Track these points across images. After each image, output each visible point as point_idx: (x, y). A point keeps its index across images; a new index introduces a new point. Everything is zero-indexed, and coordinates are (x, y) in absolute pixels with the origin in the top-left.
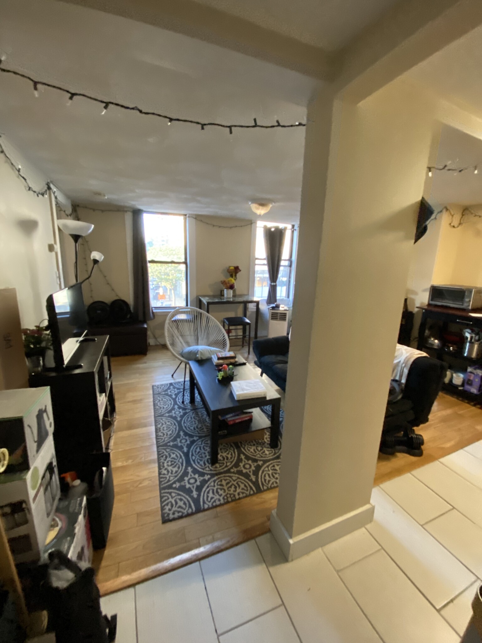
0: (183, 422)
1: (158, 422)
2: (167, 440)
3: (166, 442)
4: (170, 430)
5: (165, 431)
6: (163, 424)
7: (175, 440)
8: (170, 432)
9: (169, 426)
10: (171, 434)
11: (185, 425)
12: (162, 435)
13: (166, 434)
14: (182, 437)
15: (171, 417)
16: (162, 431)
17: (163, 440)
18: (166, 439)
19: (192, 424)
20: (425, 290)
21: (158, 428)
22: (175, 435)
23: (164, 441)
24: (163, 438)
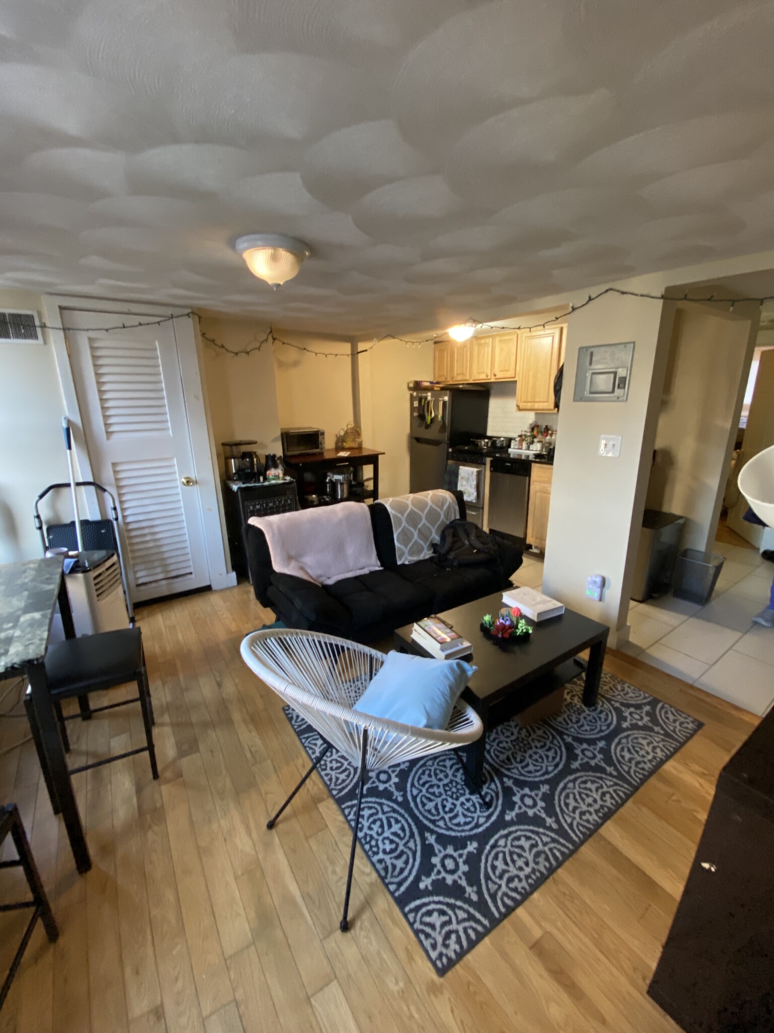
0: (547, 777)
1: (584, 826)
2: (610, 781)
3: (614, 780)
4: (586, 789)
5: (595, 796)
6: (582, 813)
7: (598, 769)
8: (589, 785)
9: (578, 797)
10: (593, 782)
11: (550, 769)
12: (608, 797)
13: (600, 791)
14: (582, 759)
15: (550, 810)
16: (600, 802)
17: (615, 787)
18: (609, 783)
19: (541, 757)
20: (275, 440)
21: (601, 815)
22: (591, 773)
23: (616, 784)
24: (611, 790)
